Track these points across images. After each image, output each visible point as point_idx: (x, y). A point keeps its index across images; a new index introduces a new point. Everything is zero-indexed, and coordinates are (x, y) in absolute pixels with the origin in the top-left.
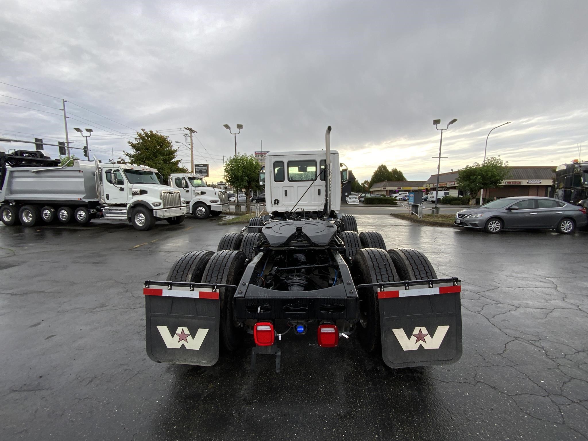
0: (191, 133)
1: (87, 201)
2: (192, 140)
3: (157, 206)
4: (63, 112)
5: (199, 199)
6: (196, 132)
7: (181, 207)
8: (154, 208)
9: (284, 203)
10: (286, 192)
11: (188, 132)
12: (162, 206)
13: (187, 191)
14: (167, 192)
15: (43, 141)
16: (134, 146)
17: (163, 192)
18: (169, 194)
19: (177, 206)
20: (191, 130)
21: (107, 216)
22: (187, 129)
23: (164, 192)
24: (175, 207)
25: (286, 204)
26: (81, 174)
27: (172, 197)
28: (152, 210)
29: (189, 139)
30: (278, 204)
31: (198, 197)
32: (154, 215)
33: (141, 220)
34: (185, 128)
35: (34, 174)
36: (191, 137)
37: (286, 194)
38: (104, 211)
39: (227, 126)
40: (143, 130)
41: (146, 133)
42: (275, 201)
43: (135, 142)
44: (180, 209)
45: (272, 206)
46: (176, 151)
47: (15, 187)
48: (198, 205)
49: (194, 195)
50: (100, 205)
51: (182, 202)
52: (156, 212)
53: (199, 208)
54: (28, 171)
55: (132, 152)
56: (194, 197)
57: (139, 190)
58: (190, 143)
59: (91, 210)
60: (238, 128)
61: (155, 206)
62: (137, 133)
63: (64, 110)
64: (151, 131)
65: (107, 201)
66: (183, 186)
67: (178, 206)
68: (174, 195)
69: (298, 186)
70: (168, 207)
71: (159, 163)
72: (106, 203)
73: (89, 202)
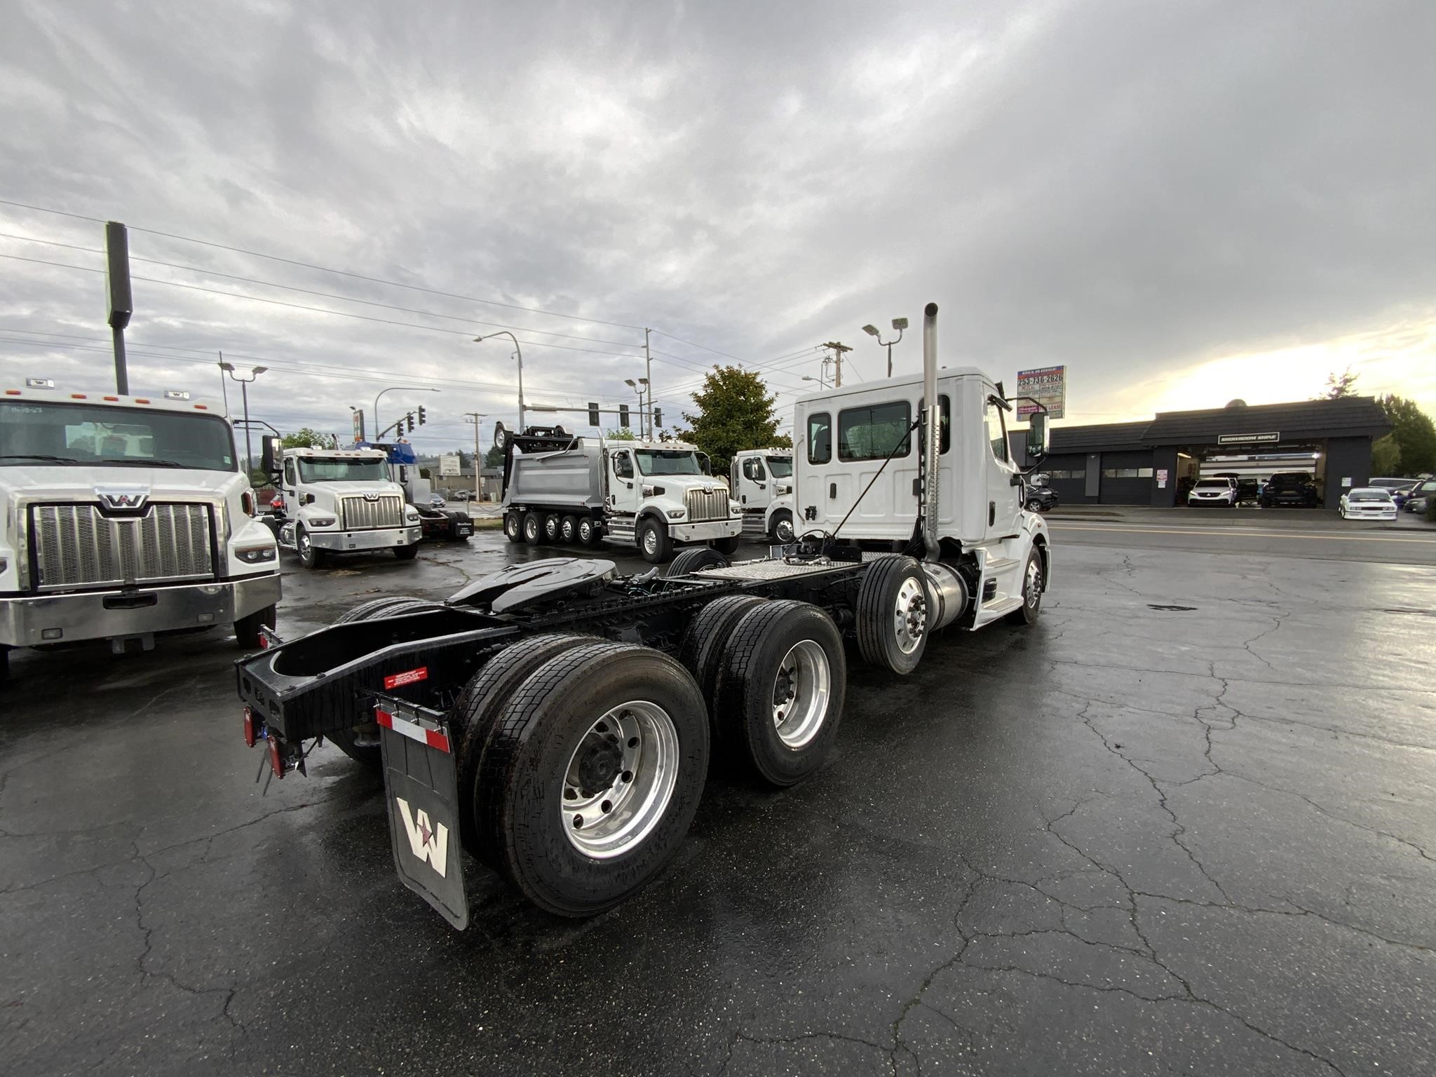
0: (838, 354)
1: (590, 506)
2: (838, 369)
3: (675, 516)
4: (645, 349)
5: (783, 504)
6: (851, 349)
7: (728, 519)
8: (670, 521)
9: (828, 516)
10: (833, 487)
11: (833, 351)
12: (685, 518)
13: (763, 487)
14: (699, 490)
15: (599, 406)
16: (701, 402)
17: (689, 490)
18: (702, 494)
19: (719, 518)
20: (840, 348)
21: (614, 534)
22: (831, 345)
23: (692, 491)
24: (716, 520)
25: (832, 518)
26: (586, 462)
27: (709, 500)
28: (665, 525)
29: (833, 366)
30: (814, 519)
31: (782, 499)
32: (670, 535)
33: (650, 543)
34: (825, 345)
35: (539, 464)
36: (838, 362)
37: (833, 493)
38: (609, 524)
39: (870, 330)
40: (716, 367)
41: (722, 373)
42: (808, 510)
43: (702, 393)
44: (727, 524)
45: (804, 524)
46: (771, 401)
47: (522, 485)
48: (781, 516)
49: (773, 494)
50: (604, 513)
51: (733, 510)
52: (673, 530)
53: (782, 523)
54: (532, 459)
55: (698, 412)
56: (774, 499)
57: (652, 487)
58: (835, 377)
59: (596, 522)
60: (895, 328)
61: (671, 517)
62: (707, 375)
63: (647, 347)
64: (728, 367)
65: (613, 507)
66: (754, 476)
67: (722, 517)
68: (713, 496)
69: (862, 474)
70: (700, 519)
71: (733, 431)
72: (613, 511)
73: (593, 508)
